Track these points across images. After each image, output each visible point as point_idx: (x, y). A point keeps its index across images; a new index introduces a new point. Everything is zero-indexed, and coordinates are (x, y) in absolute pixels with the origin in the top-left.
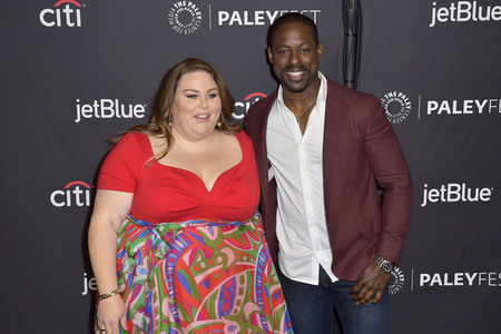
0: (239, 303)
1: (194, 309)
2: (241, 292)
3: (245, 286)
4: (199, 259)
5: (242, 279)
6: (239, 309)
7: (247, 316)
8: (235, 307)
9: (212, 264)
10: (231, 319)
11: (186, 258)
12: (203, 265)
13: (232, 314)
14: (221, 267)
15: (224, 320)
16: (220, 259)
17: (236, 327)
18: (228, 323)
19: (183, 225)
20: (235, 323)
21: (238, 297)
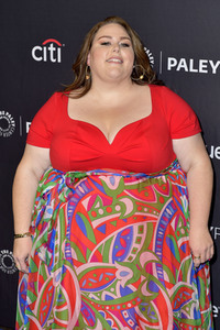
0: (134, 251)
1: (88, 250)
2: (139, 240)
3: (144, 236)
4: (98, 205)
5: (141, 229)
6: (134, 256)
7: (142, 264)
8: (130, 254)
9: (109, 211)
10: (125, 265)
11: (85, 203)
12: (101, 212)
13: (126, 260)
14: (119, 215)
15: (117, 265)
16: (118, 208)
17: (128, 273)
18: (121, 268)
19: (89, 174)
20: (128, 270)
21: (134, 245)
